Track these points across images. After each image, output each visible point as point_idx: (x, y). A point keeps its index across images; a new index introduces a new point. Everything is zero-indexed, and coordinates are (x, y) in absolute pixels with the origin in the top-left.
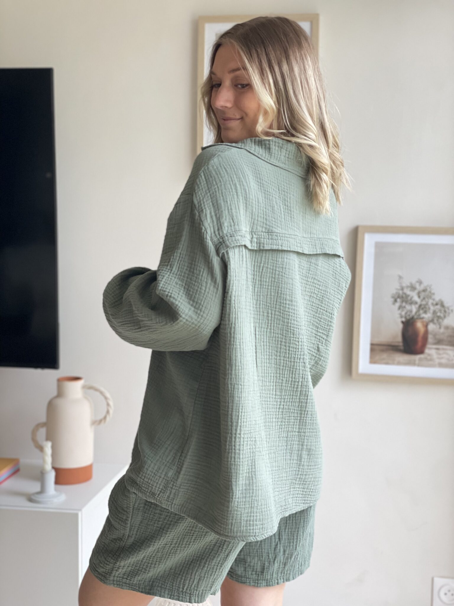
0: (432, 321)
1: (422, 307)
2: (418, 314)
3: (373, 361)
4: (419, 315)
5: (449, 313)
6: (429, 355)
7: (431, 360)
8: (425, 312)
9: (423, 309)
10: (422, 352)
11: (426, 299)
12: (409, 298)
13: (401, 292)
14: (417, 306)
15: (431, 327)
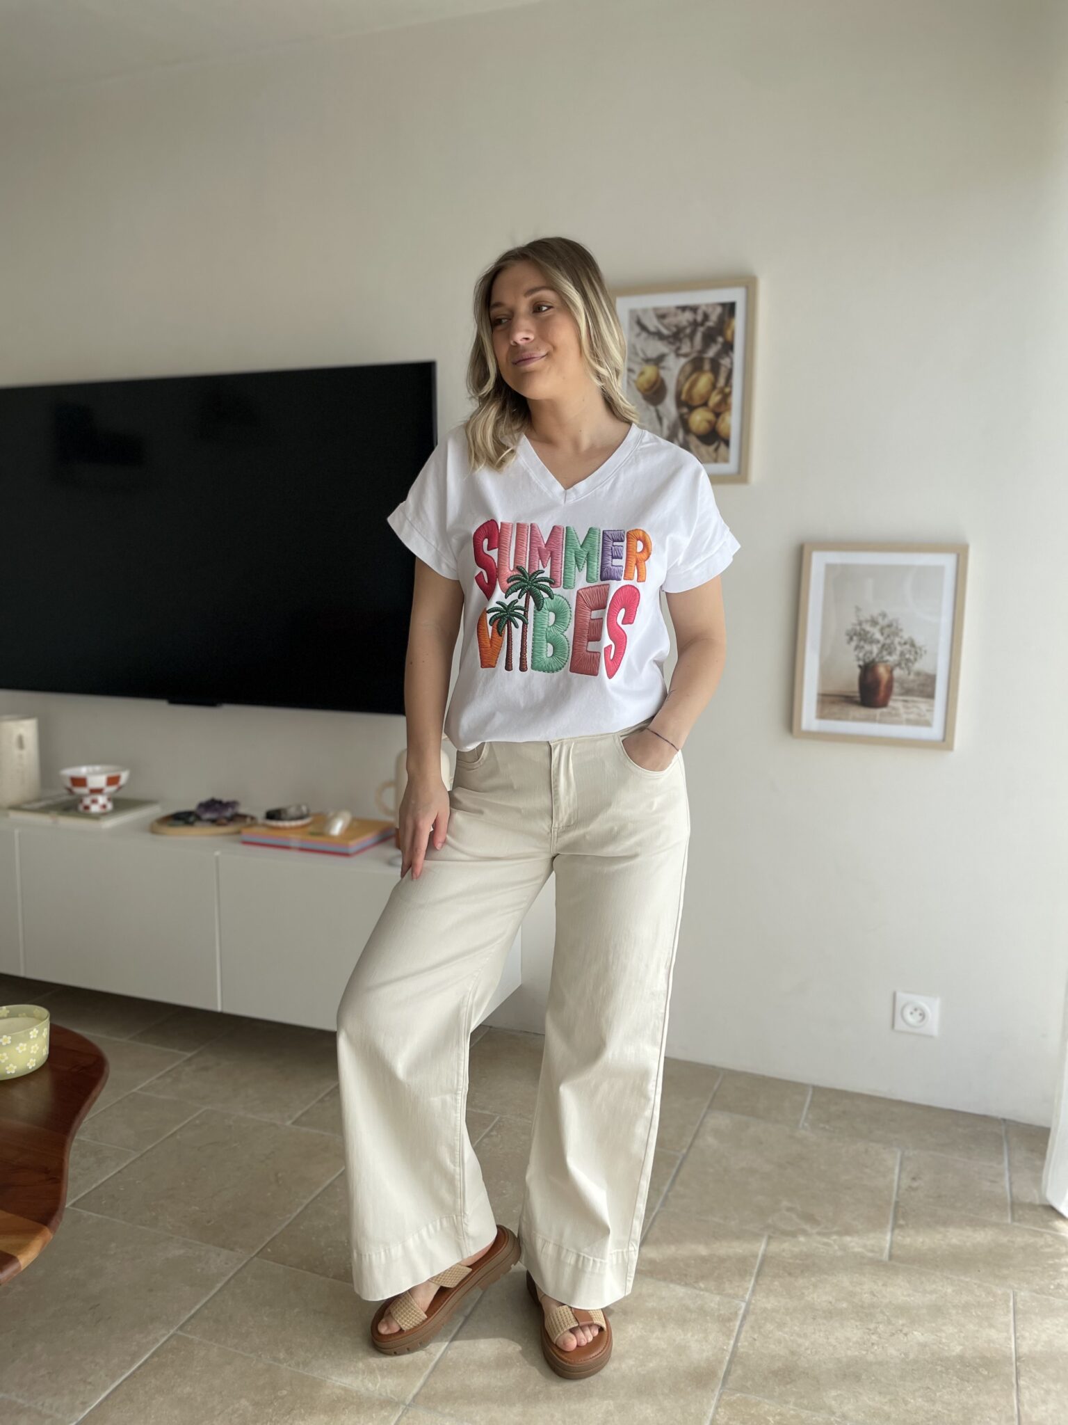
0: (899, 665)
1: (886, 646)
2: (880, 656)
3: (821, 715)
4: (882, 657)
5: (921, 655)
6: (894, 708)
7: (897, 715)
8: (890, 654)
9: (886, 650)
10: (884, 704)
11: (892, 638)
12: (869, 636)
13: (858, 628)
14: (879, 646)
15: (897, 673)
